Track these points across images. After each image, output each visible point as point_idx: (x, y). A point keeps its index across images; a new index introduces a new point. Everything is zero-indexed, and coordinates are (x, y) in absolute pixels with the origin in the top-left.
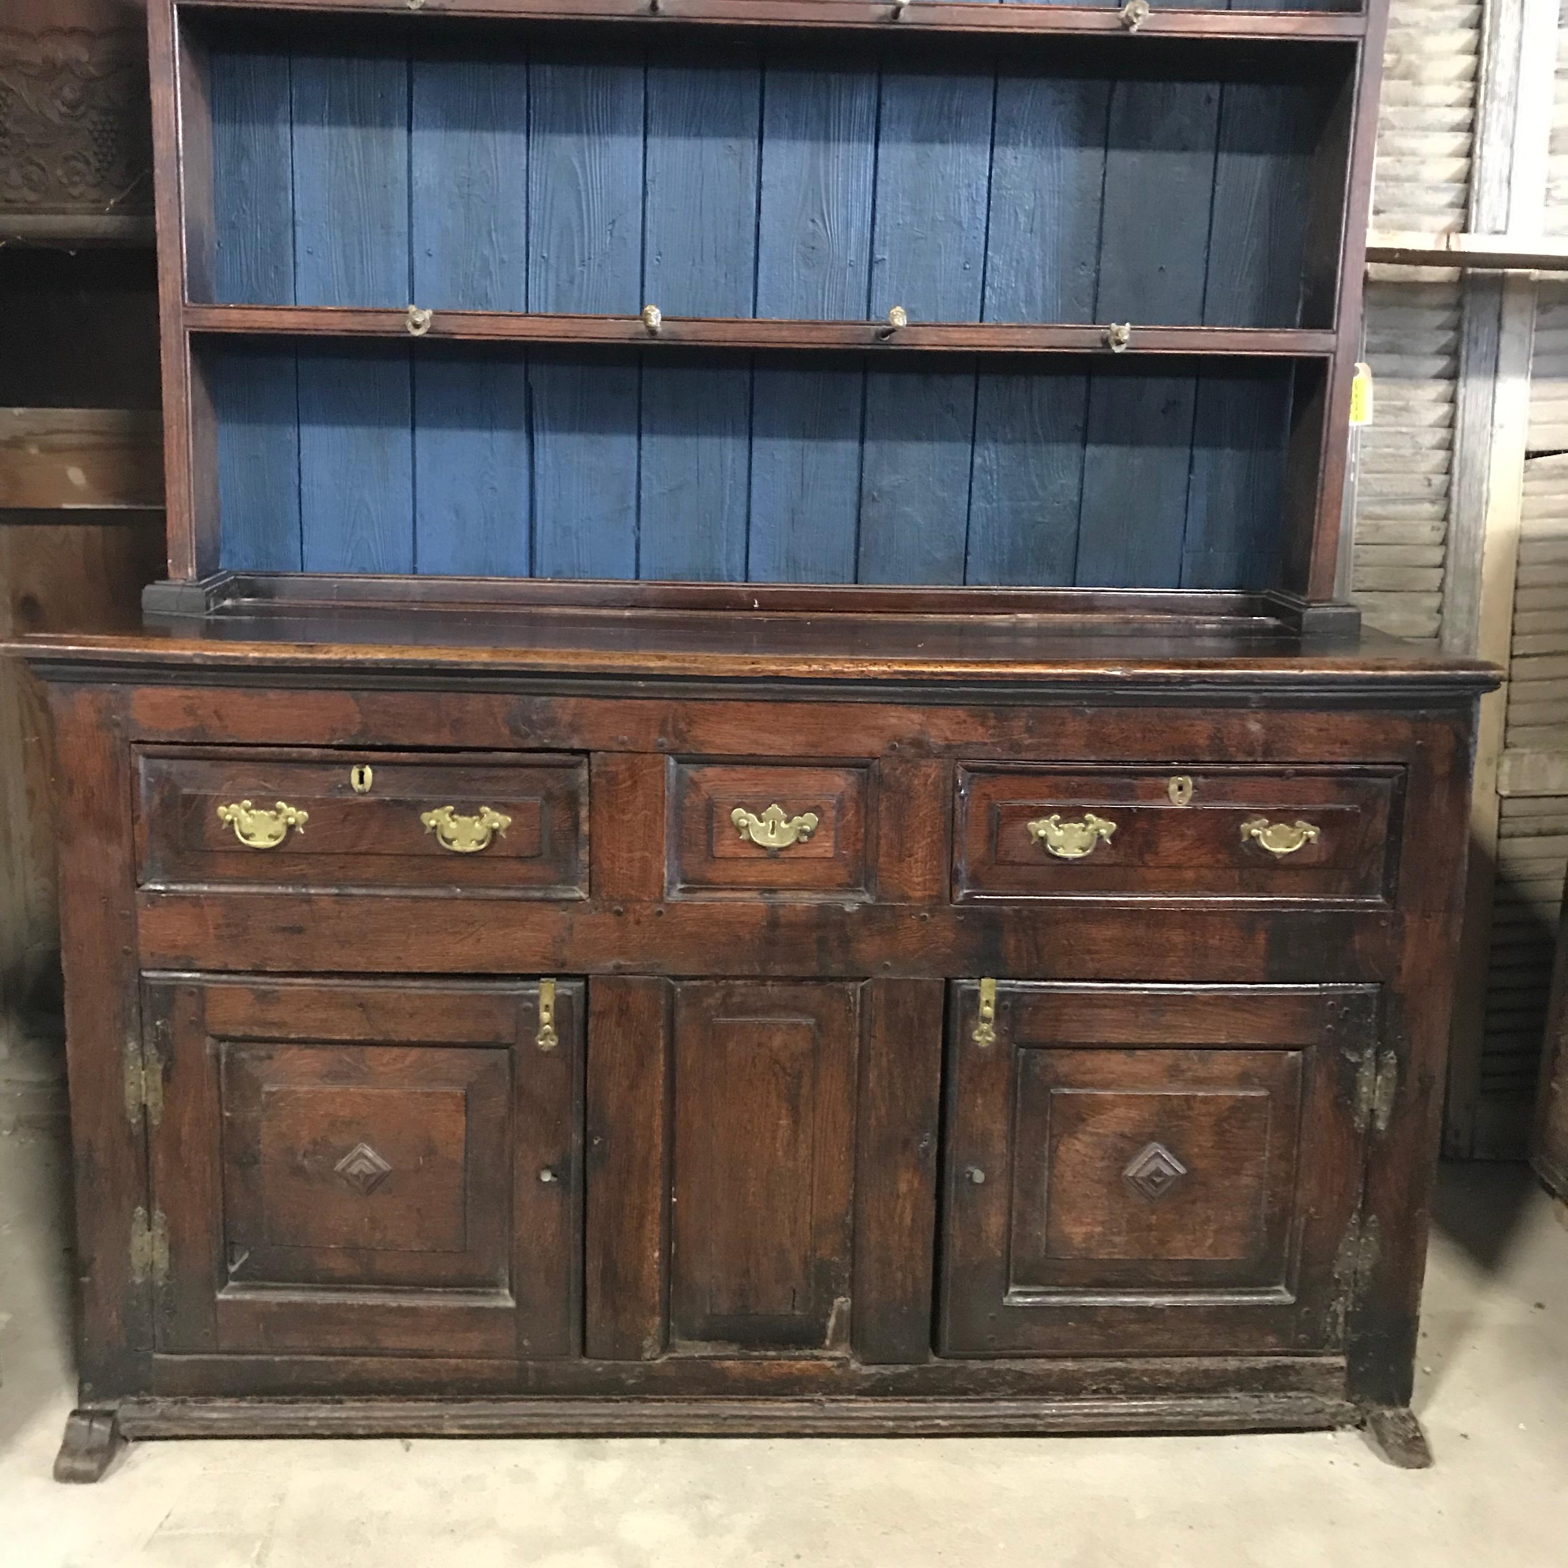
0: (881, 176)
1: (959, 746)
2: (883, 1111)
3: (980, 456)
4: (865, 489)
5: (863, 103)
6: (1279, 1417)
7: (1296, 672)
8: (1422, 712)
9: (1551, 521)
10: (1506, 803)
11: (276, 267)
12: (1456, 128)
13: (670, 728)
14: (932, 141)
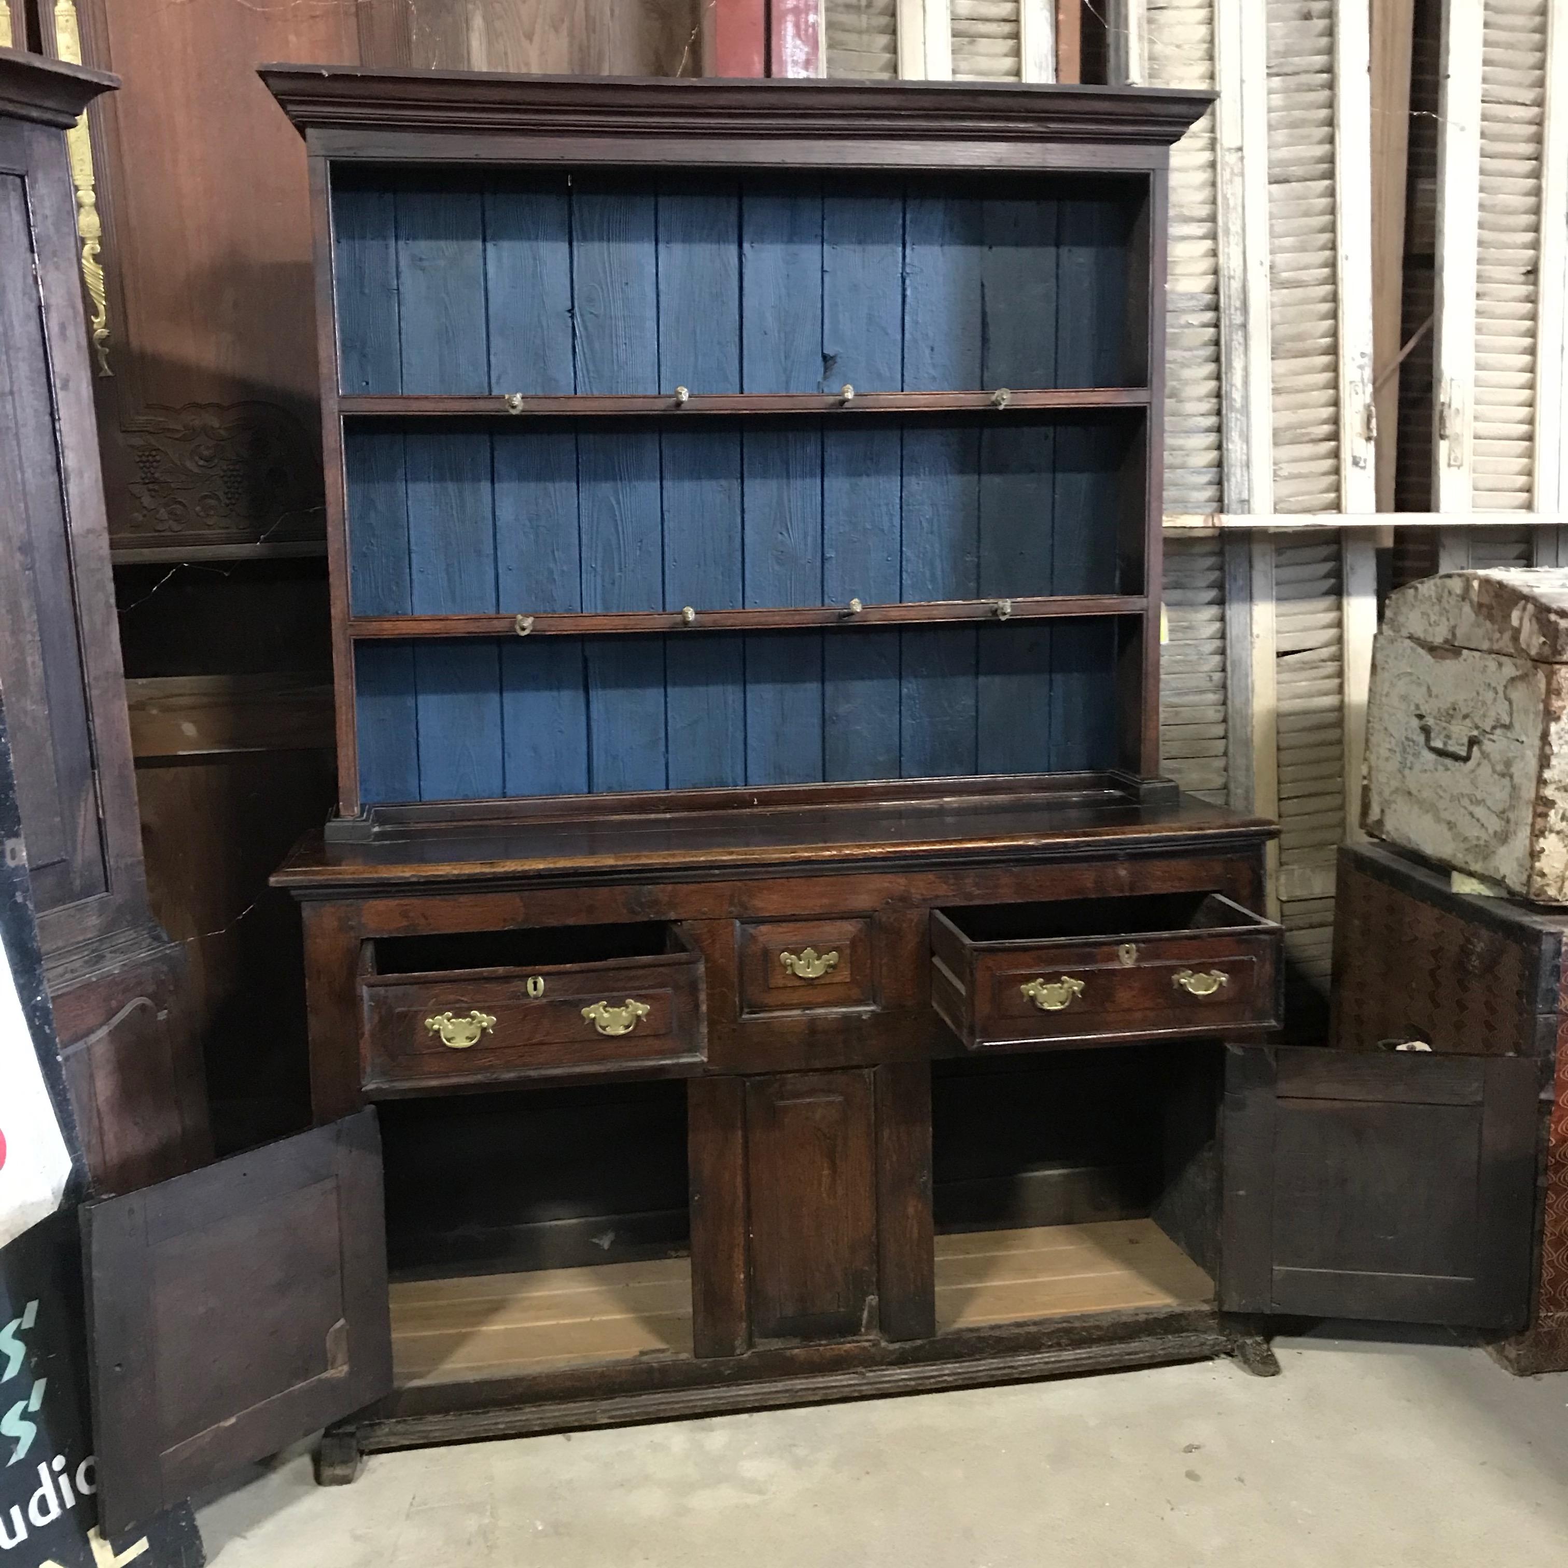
0: (827, 501)
1: (931, 899)
2: (894, 1158)
3: (907, 688)
4: (827, 717)
5: (812, 449)
6: (1176, 1351)
7: (1146, 835)
8: (1229, 856)
9: (1298, 700)
10: (1285, 906)
11: (397, 583)
12: (1208, 430)
13: (736, 901)
14: (860, 475)
